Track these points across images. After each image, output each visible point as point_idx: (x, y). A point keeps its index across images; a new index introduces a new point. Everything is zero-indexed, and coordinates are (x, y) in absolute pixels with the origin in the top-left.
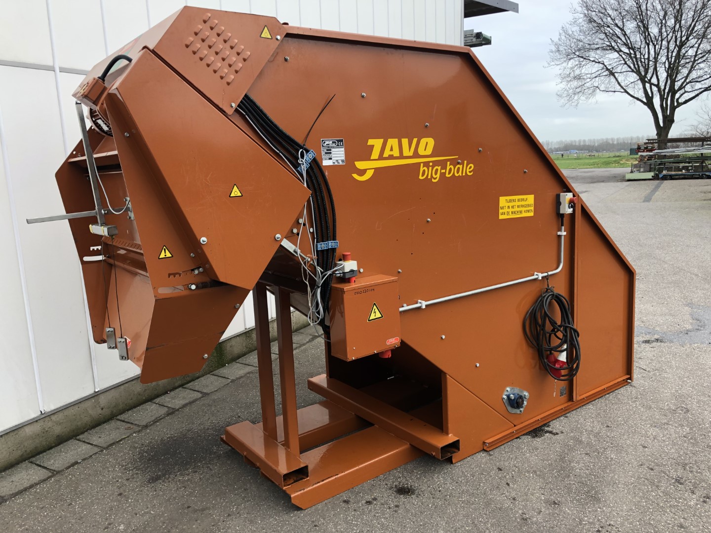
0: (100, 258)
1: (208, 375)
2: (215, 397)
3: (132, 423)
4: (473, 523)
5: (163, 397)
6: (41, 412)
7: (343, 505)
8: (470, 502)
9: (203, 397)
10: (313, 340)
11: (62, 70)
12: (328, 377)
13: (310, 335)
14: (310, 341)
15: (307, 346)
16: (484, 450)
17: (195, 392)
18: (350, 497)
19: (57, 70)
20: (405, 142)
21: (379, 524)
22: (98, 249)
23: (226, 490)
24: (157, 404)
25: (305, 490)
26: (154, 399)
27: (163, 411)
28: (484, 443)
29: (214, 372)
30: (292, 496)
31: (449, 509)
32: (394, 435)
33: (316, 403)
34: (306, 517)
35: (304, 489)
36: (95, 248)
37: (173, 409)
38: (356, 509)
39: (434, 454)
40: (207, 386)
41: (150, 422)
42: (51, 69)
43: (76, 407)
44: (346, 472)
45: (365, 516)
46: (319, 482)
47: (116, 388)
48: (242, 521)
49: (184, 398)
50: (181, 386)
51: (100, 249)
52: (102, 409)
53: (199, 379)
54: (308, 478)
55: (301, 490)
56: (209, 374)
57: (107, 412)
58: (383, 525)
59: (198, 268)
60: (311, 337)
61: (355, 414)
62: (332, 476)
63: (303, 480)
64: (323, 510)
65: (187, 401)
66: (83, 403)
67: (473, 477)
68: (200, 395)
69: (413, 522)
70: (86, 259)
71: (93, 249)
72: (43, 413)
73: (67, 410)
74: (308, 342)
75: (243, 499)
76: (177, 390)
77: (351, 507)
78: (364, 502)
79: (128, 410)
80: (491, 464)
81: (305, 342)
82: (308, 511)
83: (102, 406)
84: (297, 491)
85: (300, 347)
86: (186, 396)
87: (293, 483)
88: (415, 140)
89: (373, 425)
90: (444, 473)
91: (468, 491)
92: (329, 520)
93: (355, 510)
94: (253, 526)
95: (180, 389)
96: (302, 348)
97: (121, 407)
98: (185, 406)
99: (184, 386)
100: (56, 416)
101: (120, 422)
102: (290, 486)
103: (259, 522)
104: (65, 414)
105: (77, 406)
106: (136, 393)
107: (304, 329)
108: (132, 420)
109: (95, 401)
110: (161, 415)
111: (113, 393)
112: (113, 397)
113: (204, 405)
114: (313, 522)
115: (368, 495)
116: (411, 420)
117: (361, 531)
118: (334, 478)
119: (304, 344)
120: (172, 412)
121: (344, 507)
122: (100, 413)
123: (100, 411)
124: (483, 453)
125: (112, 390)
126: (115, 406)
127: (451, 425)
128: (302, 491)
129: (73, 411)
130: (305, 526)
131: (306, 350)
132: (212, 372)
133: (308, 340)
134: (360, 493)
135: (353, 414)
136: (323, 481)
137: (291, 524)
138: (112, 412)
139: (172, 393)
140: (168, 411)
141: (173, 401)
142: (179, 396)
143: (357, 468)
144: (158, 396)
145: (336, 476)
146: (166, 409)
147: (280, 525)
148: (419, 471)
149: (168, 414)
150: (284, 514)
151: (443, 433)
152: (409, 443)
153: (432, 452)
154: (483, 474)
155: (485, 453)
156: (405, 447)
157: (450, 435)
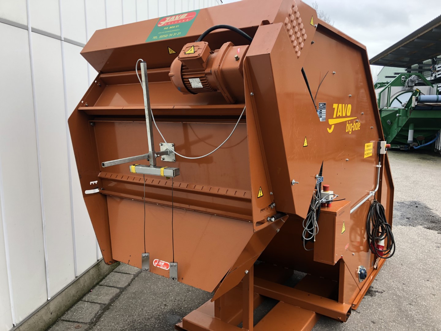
0: (97, 191)
1: (113, 273)
2: (132, 290)
3: (77, 322)
5: (88, 295)
6: (14, 325)
9: (122, 291)
11: (34, 30)
16: (352, 309)
17: (113, 288)
19: (30, 30)
20: (344, 105)
22: (95, 183)
24: (87, 302)
26: (82, 297)
27: (97, 308)
28: (352, 304)
29: (116, 270)
32: (299, 307)
36: (93, 182)
37: (104, 304)
39: (340, 318)
40: (118, 282)
41: (93, 319)
42: (26, 28)
43: (35, 317)
47: (60, 295)
49: (107, 294)
50: (98, 284)
51: (96, 183)
52: (51, 314)
56: (112, 271)
57: (54, 315)
59: (272, 204)
65: (111, 297)
66: (40, 311)
68: (118, 290)
70: (87, 192)
71: (92, 184)
72: (15, 325)
73: (30, 320)
76: (96, 288)
79: (67, 310)
83: (51, 311)
86: (107, 292)
88: (346, 105)
89: (279, 301)
95: (98, 286)
97: (63, 308)
98: (112, 300)
99: (100, 284)
100: (23, 326)
101: (66, 322)
104: (29, 323)
105: (36, 315)
106: (72, 295)
108: (75, 318)
109: (47, 308)
110: (98, 311)
111: (59, 299)
112: (58, 302)
116: (308, 295)
120: (105, 307)
122: (50, 317)
123: (50, 316)
125: (58, 296)
126: (59, 309)
129: (33, 320)
132: (114, 270)
135: (258, 294)
138: (57, 314)
139: (94, 291)
140: (101, 307)
141: (100, 298)
142: (102, 293)
144: (84, 295)
146: (99, 305)
149: (104, 310)
151: (338, 302)
152: (314, 312)
153: (339, 318)
154: (367, 328)
155: (354, 311)
156: (313, 315)
157: (344, 303)
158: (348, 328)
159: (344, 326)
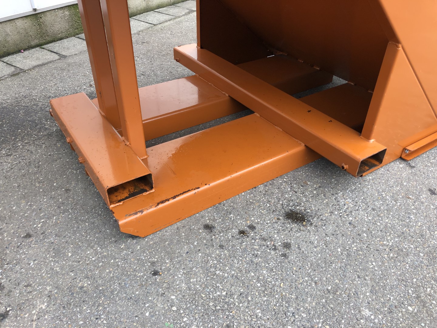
1: (73, 38)
2: (70, 60)
4: (418, 297)
5: (15, 56)
7: (203, 233)
8: (402, 251)
9: (59, 59)
10: (189, 14)
12: (199, 48)
13: (187, 9)
14: (186, 14)
15: (183, 18)
16: (401, 158)
17: (53, 54)
18: (214, 220)
21: (258, 280)
23: (40, 188)
24: (5, 62)
25: (145, 213)
26: (4, 57)
27: (10, 70)
28: (405, 149)
29: (80, 35)
30: (120, 223)
31: (372, 262)
32: (281, 130)
33: (183, 78)
34: (144, 252)
35: (142, 212)
37: (21, 69)
38: (223, 243)
39: (346, 166)
40: (68, 49)
44: (212, 184)
45: (236, 261)
46: (168, 200)
48: (43, 250)
49: (38, 59)
50: (40, 45)
53: (62, 41)
54: (153, 191)
55: (136, 213)
56: (74, 36)
58: (265, 284)
60: (188, 11)
61: (229, 96)
62: (189, 191)
63: (144, 194)
64: (171, 242)
65: (40, 63)
67: (395, 201)
68: (57, 57)
69: (316, 283)
74: (183, 15)
75: (59, 207)
76: (34, 50)
77: (216, 239)
78: (235, 231)
80: (416, 181)
81: (181, 15)
82: (150, 240)
84: (130, 215)
85: (175, 19)
86: (40, 57)
87: (127, 198)
89: (252, 112)
90: (352, 191)
91: (393, 227)
92: (180, 261)
93: (221, 247)
94: (57, 262)
95: (37, 48)
96: (177, 20)
98: (34, 68)
99: (43, 47)
102: (121, 203)
103: (70, 254)
107: (182, 3)
110: (5, 76)
113: (56, 68)
114: (153, 263)
115: (242, 218)
116: (309, 111)
117: (229, 293)
118: (193, 192)
119: (179, 17)
120: (18, 73)
121: (205, 239)
124: (400, 163)
127: (378, 127)
128: (139, 215)
130: (140, 271)
131: (181, 22)
132: (77, 34)
133: (184, 13)
134: (230, 213)
135: (227, 95)
136: (174, 197)
137: (118, 266)
139: (26, 53)
140: (14, 71)
141: (25, 61)
142: (33, 57)
143: (228, 178)
144: (8, 54)
145: (196, 191)
146: (13, 69)
147: (100, 264)
148: (314, 184)
149: (13, 75)
150: (111, 243)
151: (360, 135)
152: (303, 145)
153: (343, 165)
154: (409, 198)
155: (403, 162)
156: (298, 149)
157: (372, 141)
158: (365, 190)
159: (360, 184)
